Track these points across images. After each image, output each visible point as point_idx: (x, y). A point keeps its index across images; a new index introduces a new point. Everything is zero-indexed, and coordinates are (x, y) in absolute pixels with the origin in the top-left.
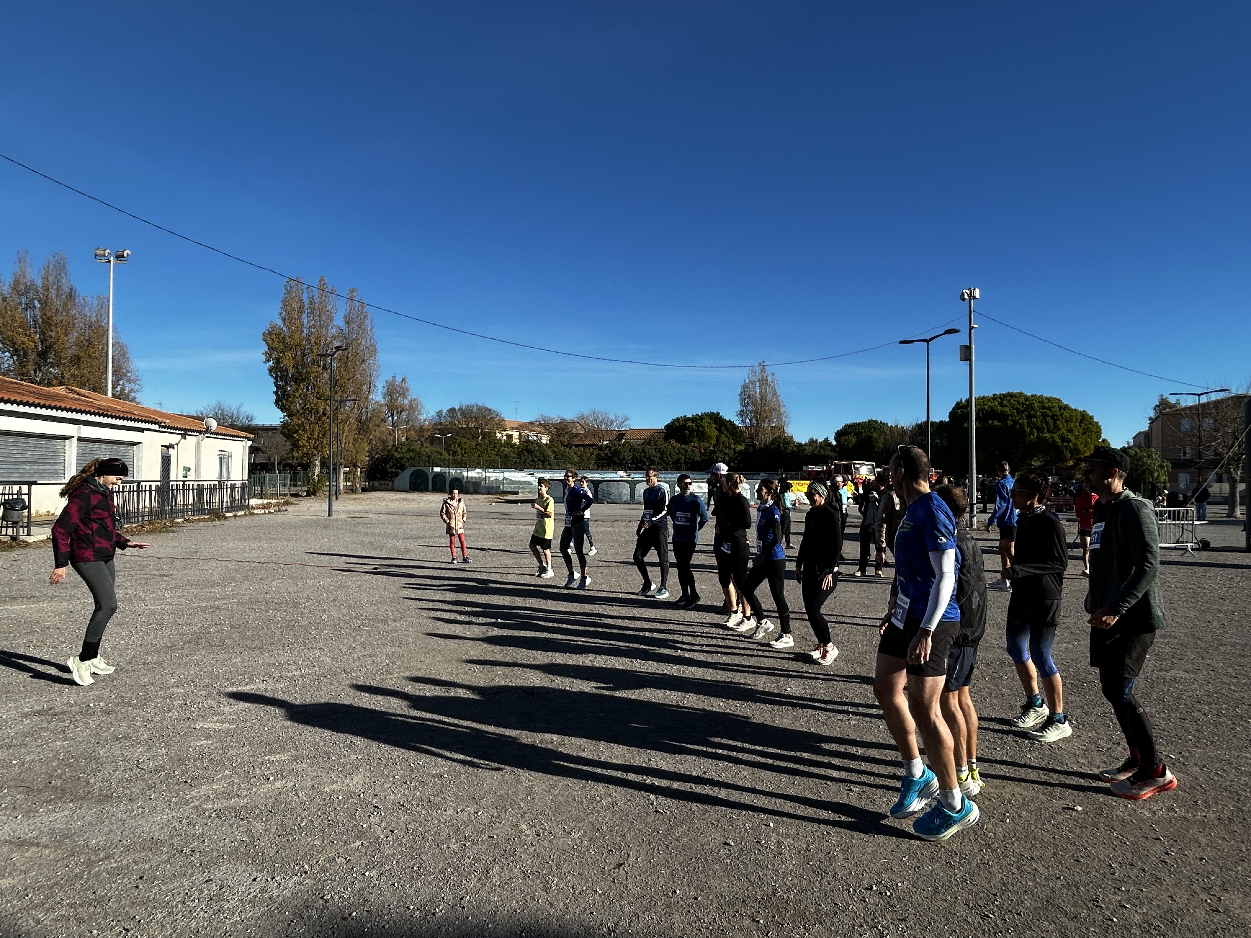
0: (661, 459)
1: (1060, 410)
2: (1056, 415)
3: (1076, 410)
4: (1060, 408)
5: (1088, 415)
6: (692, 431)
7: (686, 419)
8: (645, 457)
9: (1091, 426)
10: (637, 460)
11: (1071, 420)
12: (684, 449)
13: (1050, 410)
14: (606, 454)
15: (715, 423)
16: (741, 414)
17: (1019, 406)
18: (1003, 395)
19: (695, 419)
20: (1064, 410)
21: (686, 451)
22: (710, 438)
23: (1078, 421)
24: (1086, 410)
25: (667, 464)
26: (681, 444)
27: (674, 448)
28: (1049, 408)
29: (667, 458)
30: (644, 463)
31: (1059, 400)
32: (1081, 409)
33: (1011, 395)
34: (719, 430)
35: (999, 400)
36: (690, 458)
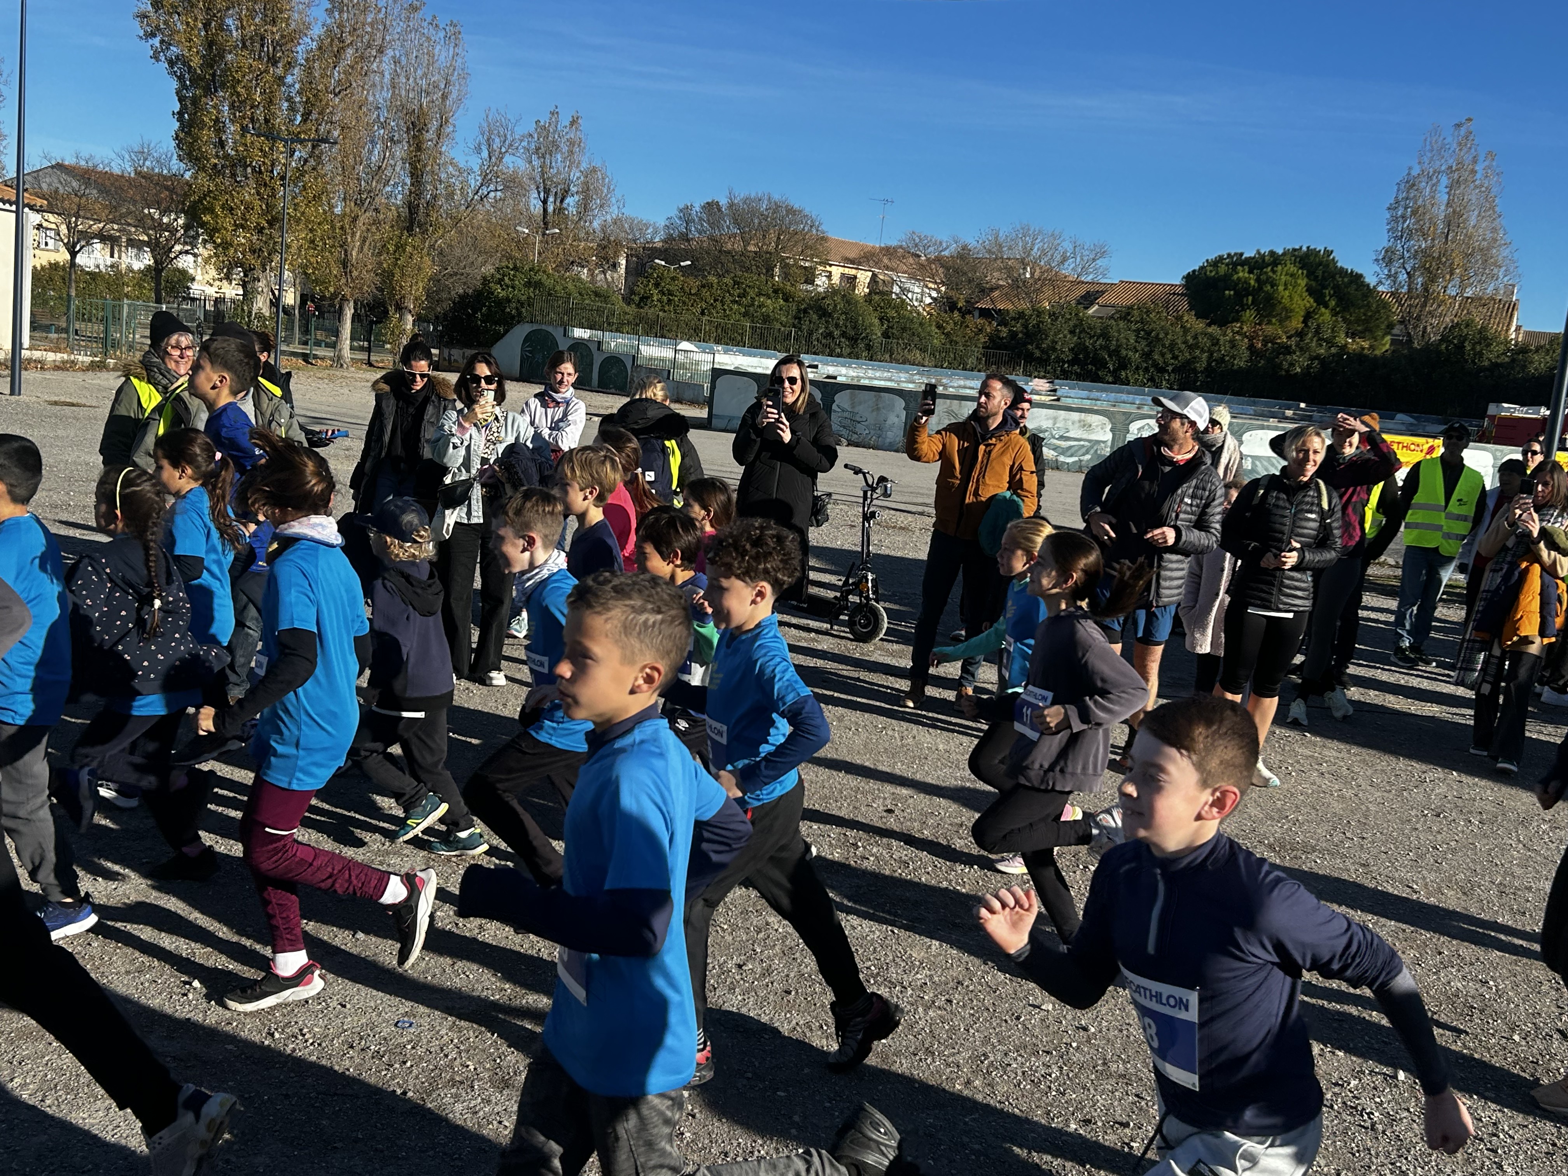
0: (1147, 356)
6: (1242, 291)
7: (1237, 261)
8: (1105, 348)
10: (1087, 356)
12: (1211, 336)
14: (1013, 335)
15: (1311, 275)
16: (1388, 258)
19: (1257, 264)
21: (1215, 342)
22: (1287, 314)
25: (1162, 370)
26: (1209, 325)
27: (1186, 330)
29: (1163, 355)
30: (1103, 364)
34: (1315, 293)
36: (1222, 360)
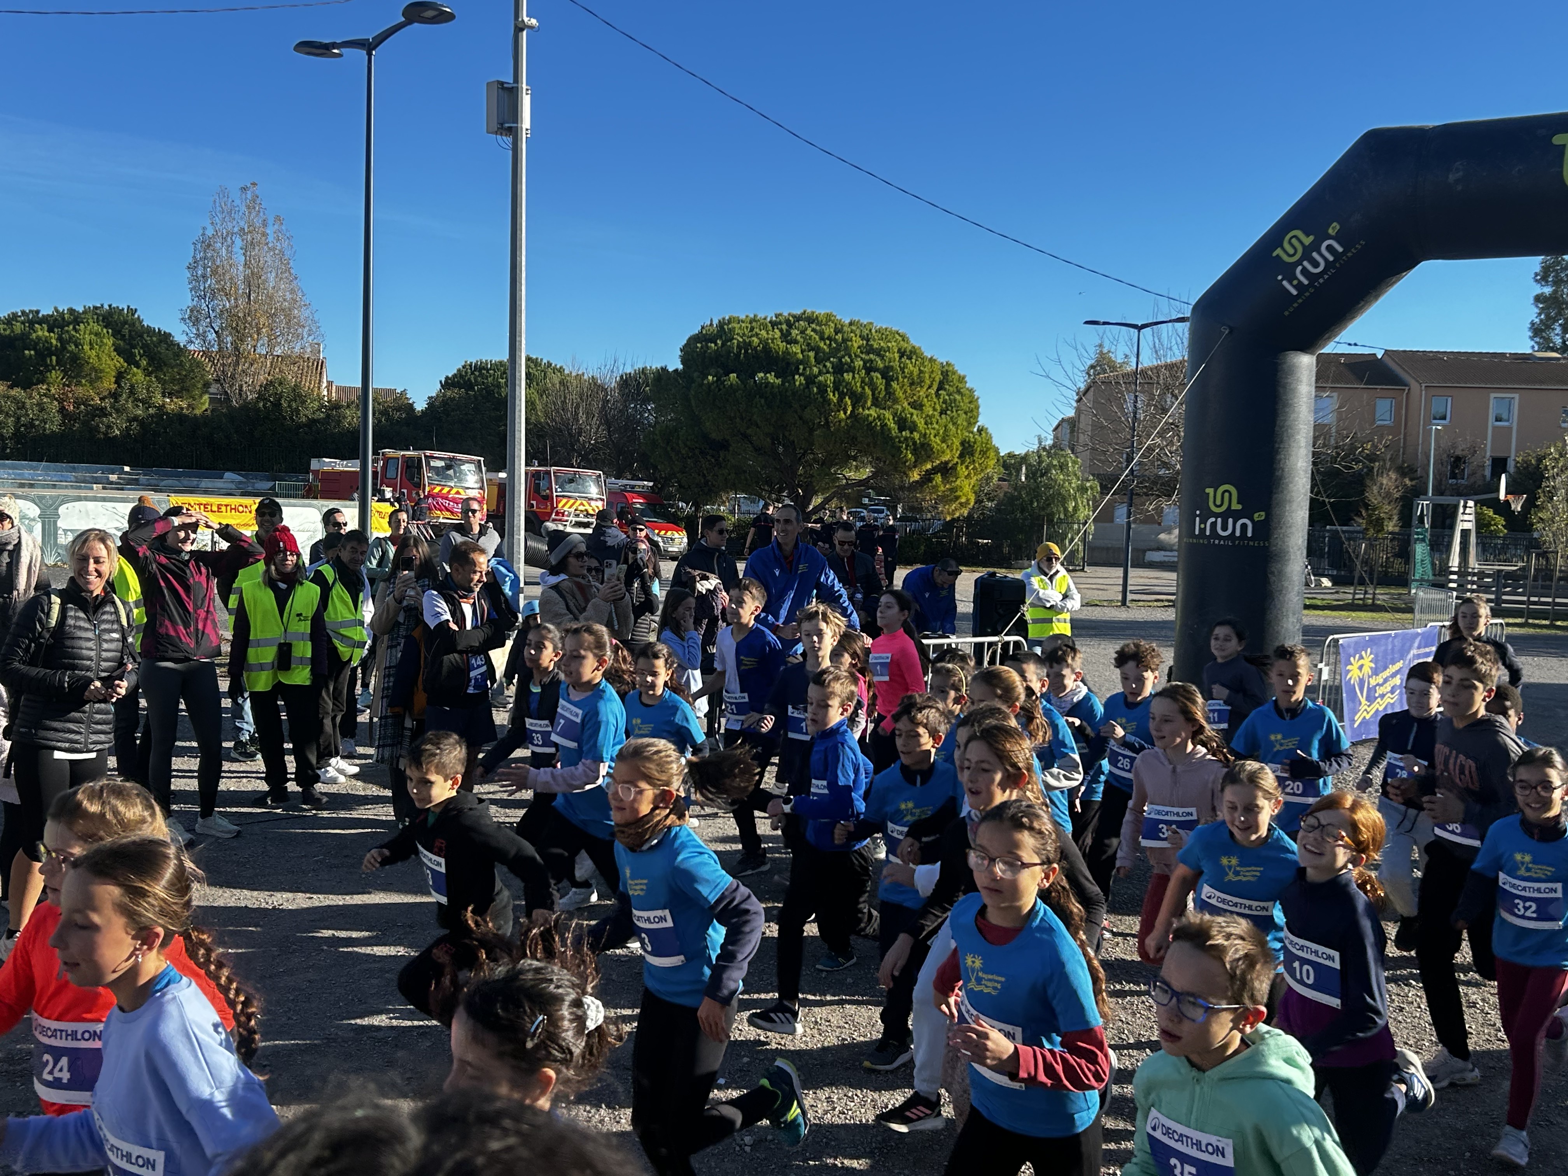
1: (900, 358)
2: (891, 368)
3: (931, 360)
4: (902, 353)
5: (954, 373)
9: (958, 397)
11: (921, 382)
13: (882, 357)
16: (194, 317)
17: (822, 345)
18: (794, 316)
20: (910, 358)
22: (96, 375)
23: (935, 386)
24: (952, 361)
28: (879, 352)
31: (904, 338)
32: (942, 359)
33: (811, 319)
34: (124, 352)
35: (784, 327)
